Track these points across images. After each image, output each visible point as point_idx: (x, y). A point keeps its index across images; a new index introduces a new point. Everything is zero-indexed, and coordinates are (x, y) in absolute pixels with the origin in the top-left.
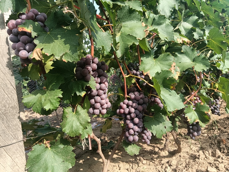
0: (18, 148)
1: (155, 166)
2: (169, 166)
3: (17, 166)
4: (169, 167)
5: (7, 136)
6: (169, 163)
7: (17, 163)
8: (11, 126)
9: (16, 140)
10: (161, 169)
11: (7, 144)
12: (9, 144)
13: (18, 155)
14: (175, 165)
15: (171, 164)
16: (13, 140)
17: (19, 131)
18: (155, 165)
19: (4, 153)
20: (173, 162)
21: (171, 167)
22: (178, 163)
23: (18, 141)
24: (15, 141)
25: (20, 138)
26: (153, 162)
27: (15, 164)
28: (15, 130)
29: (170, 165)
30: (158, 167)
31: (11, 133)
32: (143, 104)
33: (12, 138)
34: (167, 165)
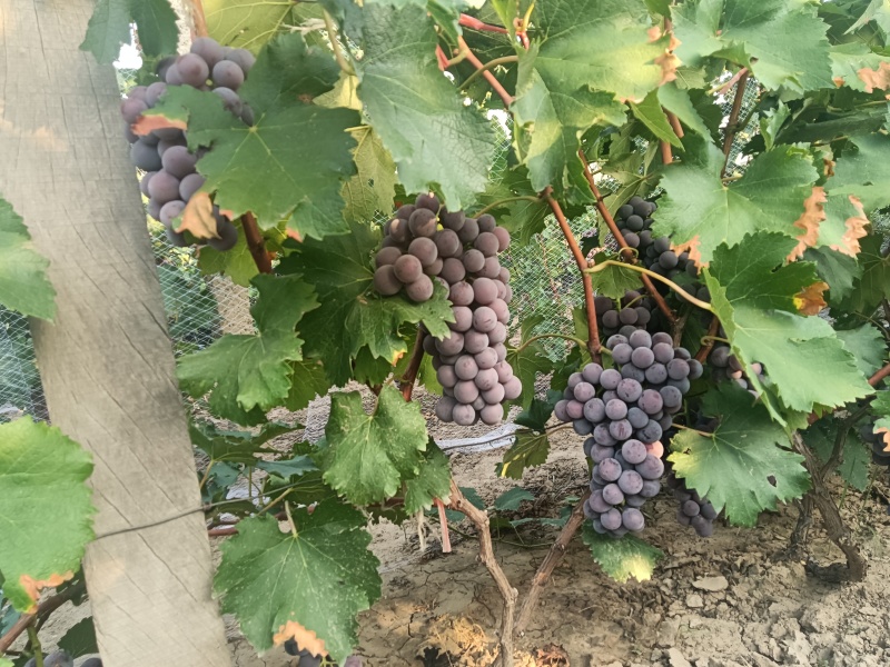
0: (187, 533)
1: (740, 621)
2: (803, 629)
3: (188, 595)
4: (799, 635)
5: (148, 493)
6: (804, 619)
7: (187, 582)
8: (159, 459)
9: (180, 508)
10: (766, 639)
11: (149, 522)
12: (157, 521)
13: (189, 559)
14: (830, 629)
15: (810, 625)
16: (169, 507)
17: (187, 476)
18: (742, 618)
19: (144, 548)
20: (821, 616)
21: (813, 636)
22: (846, 622)
23: (185, 512)
24: (174, 511)
25: (190, 499)
26: (730, 605)
27: (181, 587)
28: (172, 475)
29: (807, 629)
30: (751, 625)
31: (161, 484)
32: (665, 383)
33: (163, 501)
34: (794, 625)
